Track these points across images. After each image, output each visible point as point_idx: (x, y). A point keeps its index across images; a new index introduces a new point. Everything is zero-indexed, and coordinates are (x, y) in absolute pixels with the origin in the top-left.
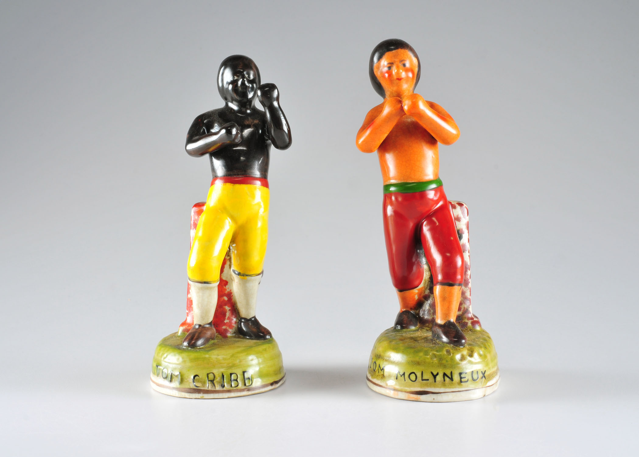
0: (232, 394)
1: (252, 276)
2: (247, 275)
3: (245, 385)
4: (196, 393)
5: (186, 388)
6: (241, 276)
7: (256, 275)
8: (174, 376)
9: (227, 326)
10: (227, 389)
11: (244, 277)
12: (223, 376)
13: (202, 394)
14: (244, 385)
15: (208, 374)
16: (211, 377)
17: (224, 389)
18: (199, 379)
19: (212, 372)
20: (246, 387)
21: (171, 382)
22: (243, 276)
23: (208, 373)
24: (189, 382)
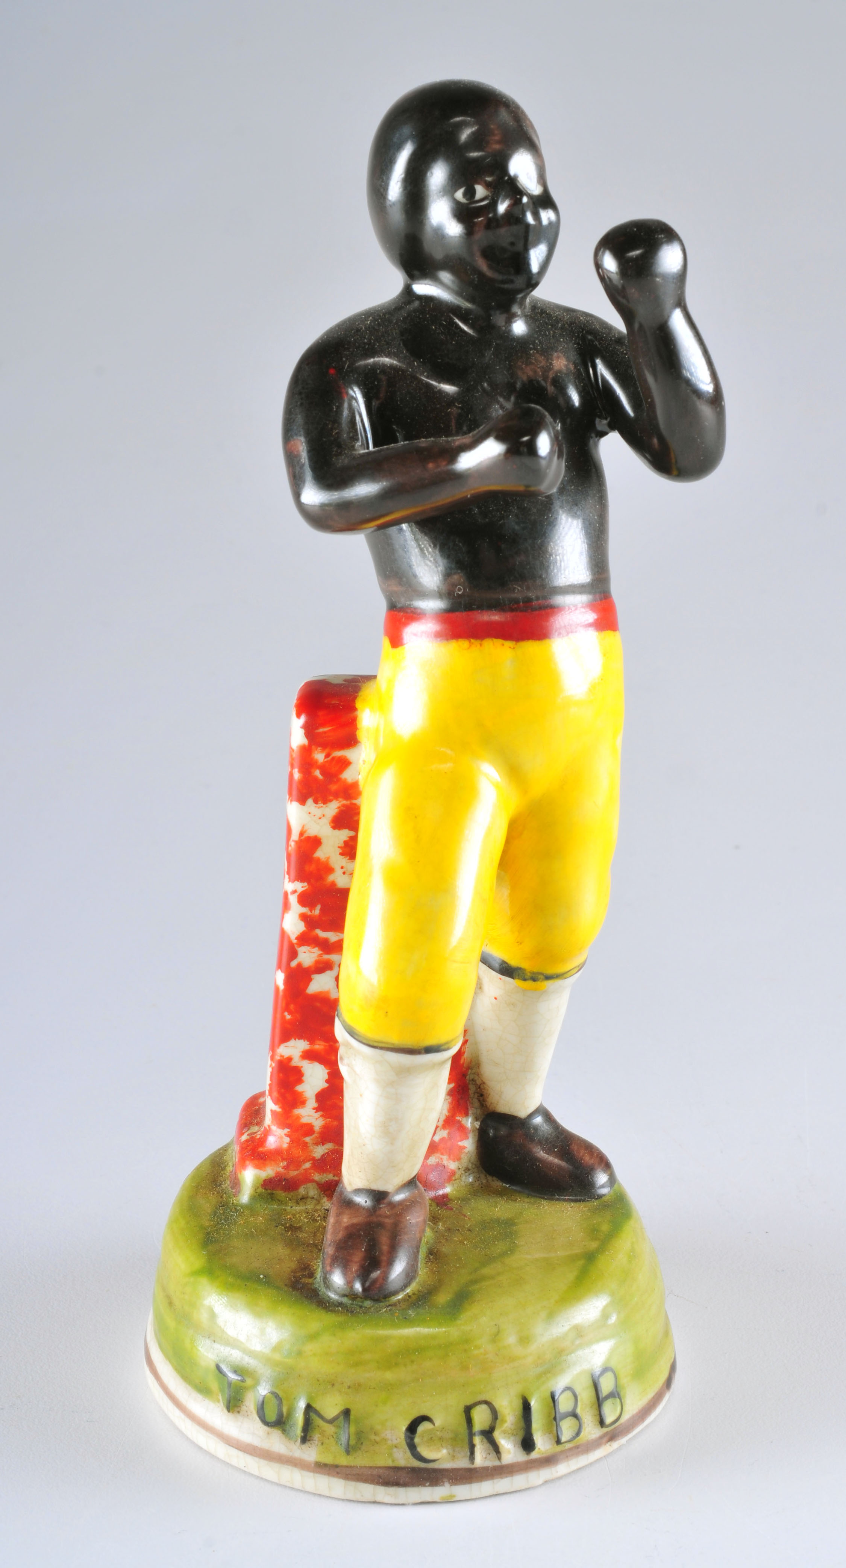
0: (562, 1468)
1: (565, 976)
2: (548, 978)
3: (602, 1423)
4: (424, 1485)
5: (380, 1467)
6: (525, 980)
7: (578, 969)
8: (318, 1421)
9: (442, 1154)
10: (544, 1455)
11: (539, 983)
12: (526, 1407)
13: (447, 1485)
14: (598, 1423)
15: (468, 1410)
16: (481, 1417)
17: (534, 1455)
18: (431, 1430)
19: (484, 1399)
20: (605, 1430)
21: (307, 1444)
22: (534, 979)
23: (469, 1403)
24: (389, 1442)
